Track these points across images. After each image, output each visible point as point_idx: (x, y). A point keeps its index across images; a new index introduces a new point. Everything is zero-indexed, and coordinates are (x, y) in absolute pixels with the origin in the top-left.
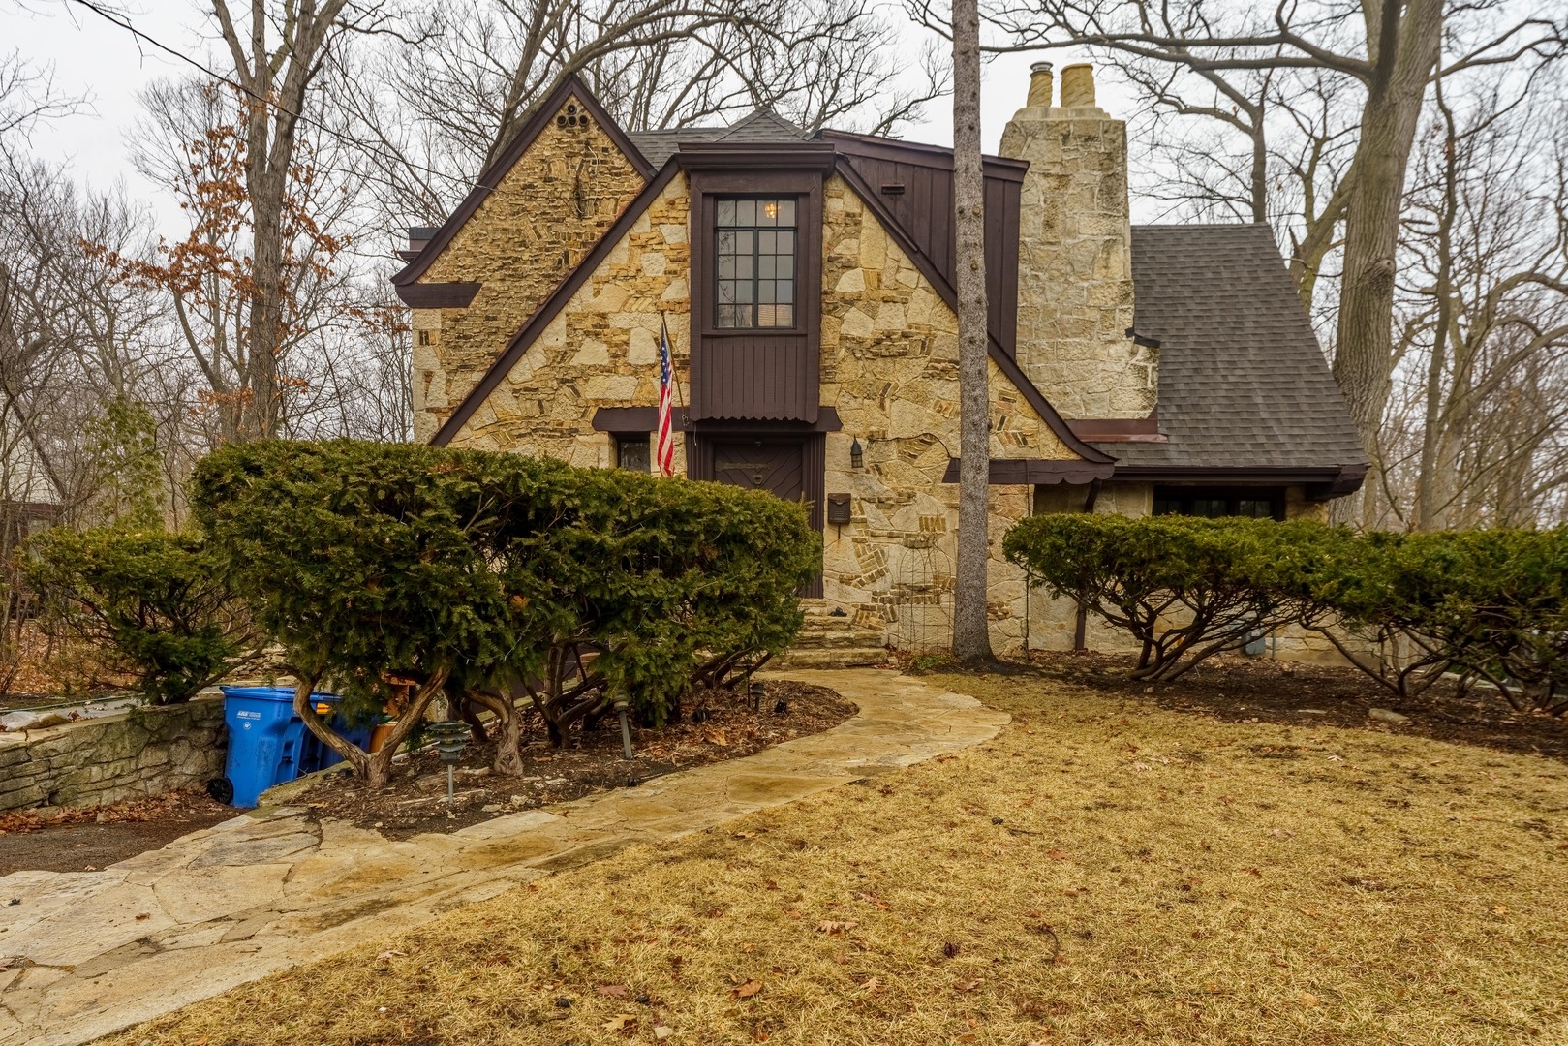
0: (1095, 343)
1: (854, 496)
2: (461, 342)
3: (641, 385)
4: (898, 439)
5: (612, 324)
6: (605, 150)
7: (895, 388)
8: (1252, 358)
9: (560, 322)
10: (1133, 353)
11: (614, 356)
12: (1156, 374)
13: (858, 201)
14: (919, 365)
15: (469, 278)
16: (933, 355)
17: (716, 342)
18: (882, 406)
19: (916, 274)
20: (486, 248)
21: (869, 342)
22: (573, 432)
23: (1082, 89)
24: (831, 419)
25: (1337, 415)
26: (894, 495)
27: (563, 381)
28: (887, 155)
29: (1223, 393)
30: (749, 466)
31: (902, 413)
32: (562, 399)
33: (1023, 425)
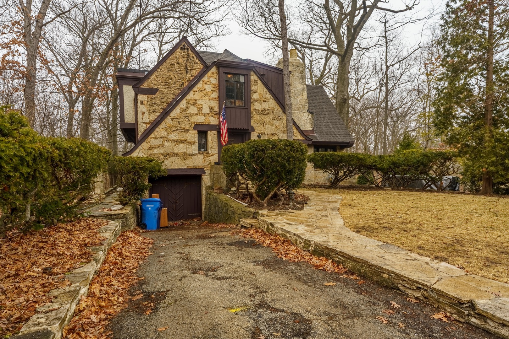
0: (301, 112)
2: (153, 104)
3: (206, 119)
4: (267, 134)
5: (198, 102)
7: (266, 122)
8: (327, 117)
9: (184, 101)
10: (309, 115)
11: (199, 111)
12: (313, 120)
13: (257, 77)
14: (271, 117)
15: (156, 87)
16: (274, 114)
18: (264, 126)
19: (270, 95)
20: (161, 79)
21: (261, 111)
22: (188, 130)
23: (295, 55)
24: (252, 129)
27: (185, 117)
28: (261, 67)
31: (268, 128)
32: (185, 121)
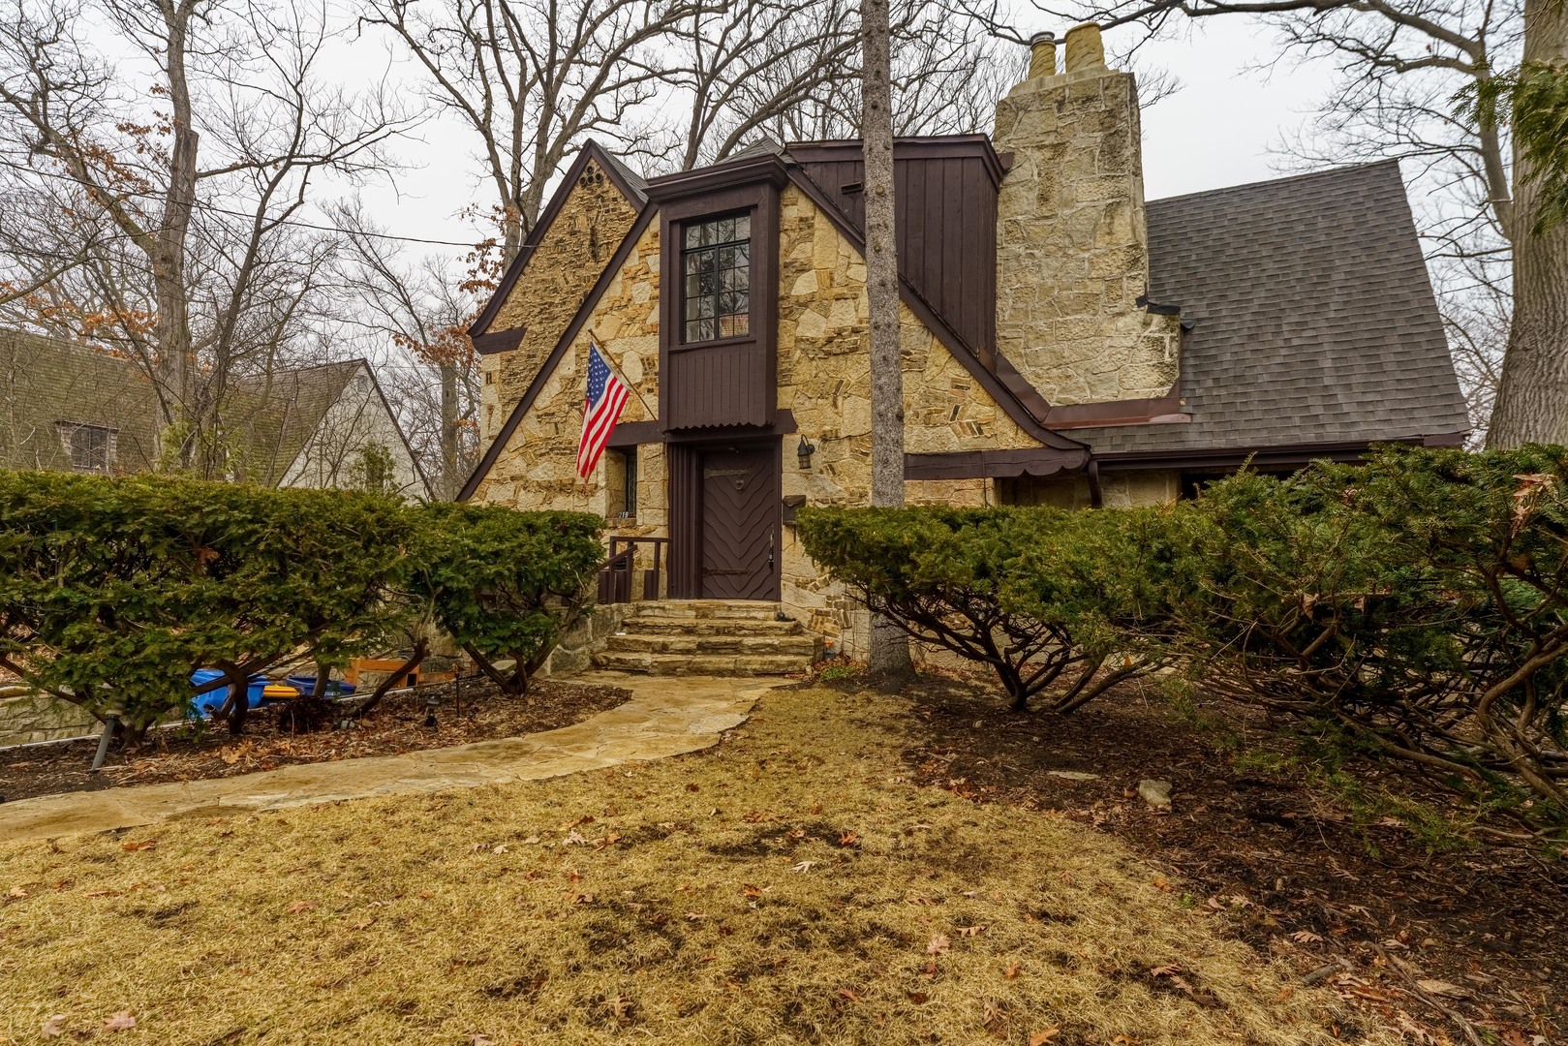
0: (1099, 318)
1: (809, 497)
2: (511, 379)
4: (850, 437)
6: (615, 199)
7: (848, 385)
8: (1332, 315)
9: (571, 353)
10: (1146, 324)
12: (1175, 345)
13: (810, 205)
15: (518, 325)
17: (682, 355)
18: (835, 405)
20: (531, 298)
21: (822, 342)
23: (1085, 50)
24: (786, 421)
25: (1437, 373)
26: (846, 495)
27: (572, 405)
29: (1279, 360)
30: (733, 472)
31: (854, 411)
32: (572, 421)
33: (978, 413)
